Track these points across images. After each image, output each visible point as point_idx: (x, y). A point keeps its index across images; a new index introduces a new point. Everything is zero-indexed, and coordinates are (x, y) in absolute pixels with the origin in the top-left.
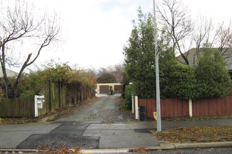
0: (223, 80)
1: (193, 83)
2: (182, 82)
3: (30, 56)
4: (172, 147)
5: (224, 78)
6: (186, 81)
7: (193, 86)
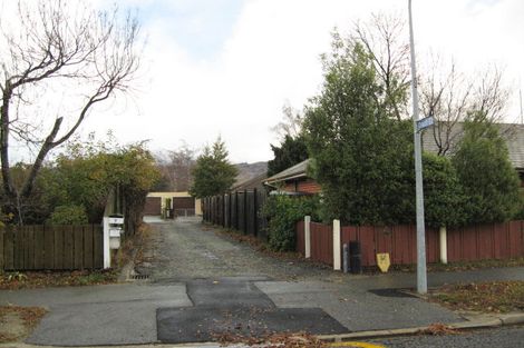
0: (510, 187)
1: (456, 193)
2: (434, 191)
3: (58, 122)
4: (495, 322)
5: (513, 185)
6: (442, 189)
7: (457, 199)
